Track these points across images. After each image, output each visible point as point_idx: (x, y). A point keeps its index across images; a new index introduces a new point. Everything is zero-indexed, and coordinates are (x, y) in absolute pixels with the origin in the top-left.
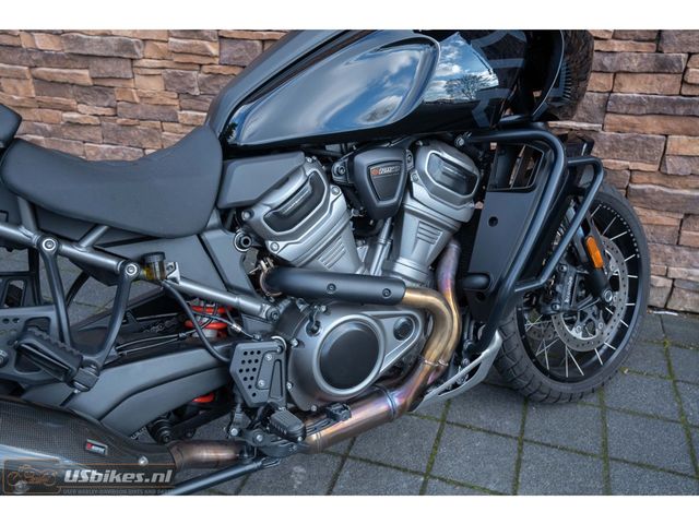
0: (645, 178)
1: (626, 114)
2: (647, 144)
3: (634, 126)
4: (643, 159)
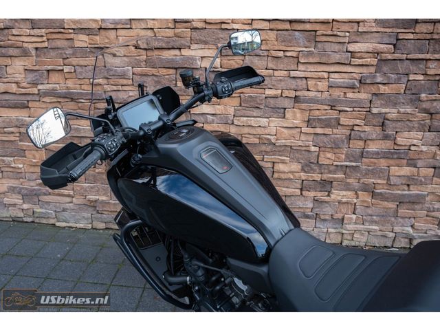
0: (381, 187)
1: (372, 158)
2: (381, 171)
3: (375, 163)
4: (380, 178)
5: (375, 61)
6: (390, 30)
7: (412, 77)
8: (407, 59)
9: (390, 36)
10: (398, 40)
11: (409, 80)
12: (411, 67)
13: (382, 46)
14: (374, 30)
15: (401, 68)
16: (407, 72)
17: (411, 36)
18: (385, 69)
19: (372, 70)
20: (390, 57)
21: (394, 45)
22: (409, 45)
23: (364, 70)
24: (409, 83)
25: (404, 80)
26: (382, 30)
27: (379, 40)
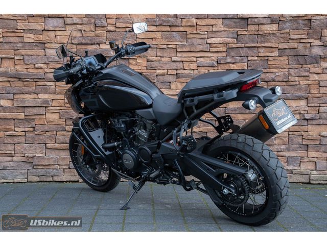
5: (225, 49)
6: (232, 30)
7: (250, 58)
8: (245, 47)
9: (233, 33)
10: (238, 35)
11: (248, 61)
12: (249, 52)
13: (229, 39)
14: (223, 29)
15: (243, 53)
16: (246, 55)
17: (245, 33)
18: (232, 54)
19: (224, 54)
20: (234, 46)
21: (237, 39)
22: (246, 38)
23: (219, 55)
24: (249, 62)
25: (246, 60)
26: (227, 29)
27: (226, 36)
